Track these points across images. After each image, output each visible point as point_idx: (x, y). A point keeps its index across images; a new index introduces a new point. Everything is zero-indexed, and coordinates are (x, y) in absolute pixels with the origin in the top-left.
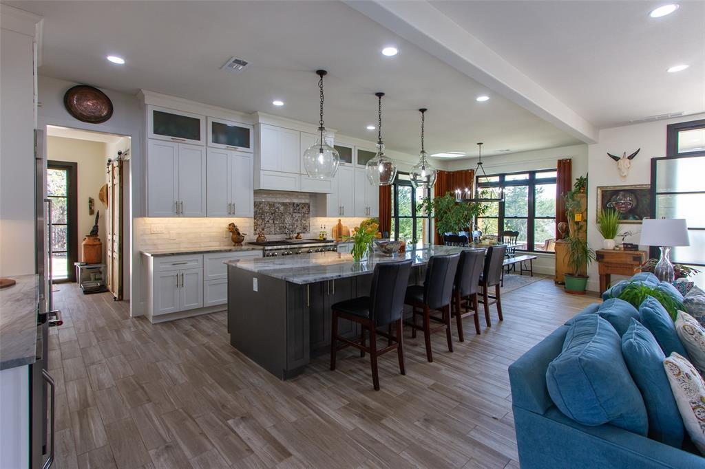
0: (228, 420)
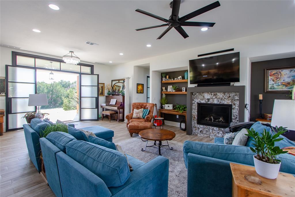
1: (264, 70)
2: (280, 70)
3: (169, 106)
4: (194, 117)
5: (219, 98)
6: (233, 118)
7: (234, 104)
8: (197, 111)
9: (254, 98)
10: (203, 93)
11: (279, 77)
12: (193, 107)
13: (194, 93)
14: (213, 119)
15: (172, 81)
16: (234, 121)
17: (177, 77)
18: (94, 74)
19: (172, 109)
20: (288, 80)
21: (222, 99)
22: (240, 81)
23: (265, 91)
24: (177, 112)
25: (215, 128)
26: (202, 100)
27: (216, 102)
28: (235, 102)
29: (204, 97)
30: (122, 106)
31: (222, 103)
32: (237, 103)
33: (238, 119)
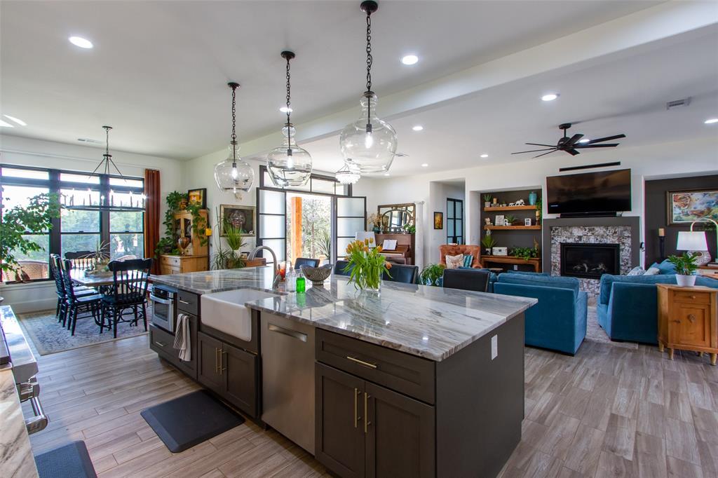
0: (629, 461)
1: (666, 193)
2: (689, 194)
3: (500, 251)
4: (555, 266)
5: (598, 236)
6: (621, 263)
7: (623, 243)
8: (559, 255)
9: (651, 233)
10: (570, 227)
11: (688, 202)
12: (553, 250)
13: (554, 229)
14: (587, 268)
15: (503, 207)
16: (623, 268)
17: (514, 202)
18: (353, 196)
19: (506, 254)
20: (701, 208)
21: (602, 236)
22: (632, 209)
23: (668, 224)
24: (518, 259)
25: (592, 281)
26: (569, 238)
27: (592, 240)
28: (625, 241)
29: (571, 233)
30: (411, 253)
31: (603, 242)
32: (628, 241)
33: (629, 265)
